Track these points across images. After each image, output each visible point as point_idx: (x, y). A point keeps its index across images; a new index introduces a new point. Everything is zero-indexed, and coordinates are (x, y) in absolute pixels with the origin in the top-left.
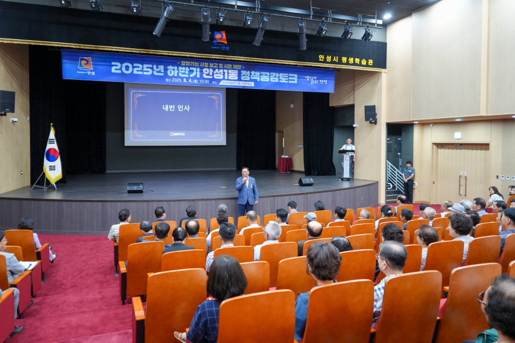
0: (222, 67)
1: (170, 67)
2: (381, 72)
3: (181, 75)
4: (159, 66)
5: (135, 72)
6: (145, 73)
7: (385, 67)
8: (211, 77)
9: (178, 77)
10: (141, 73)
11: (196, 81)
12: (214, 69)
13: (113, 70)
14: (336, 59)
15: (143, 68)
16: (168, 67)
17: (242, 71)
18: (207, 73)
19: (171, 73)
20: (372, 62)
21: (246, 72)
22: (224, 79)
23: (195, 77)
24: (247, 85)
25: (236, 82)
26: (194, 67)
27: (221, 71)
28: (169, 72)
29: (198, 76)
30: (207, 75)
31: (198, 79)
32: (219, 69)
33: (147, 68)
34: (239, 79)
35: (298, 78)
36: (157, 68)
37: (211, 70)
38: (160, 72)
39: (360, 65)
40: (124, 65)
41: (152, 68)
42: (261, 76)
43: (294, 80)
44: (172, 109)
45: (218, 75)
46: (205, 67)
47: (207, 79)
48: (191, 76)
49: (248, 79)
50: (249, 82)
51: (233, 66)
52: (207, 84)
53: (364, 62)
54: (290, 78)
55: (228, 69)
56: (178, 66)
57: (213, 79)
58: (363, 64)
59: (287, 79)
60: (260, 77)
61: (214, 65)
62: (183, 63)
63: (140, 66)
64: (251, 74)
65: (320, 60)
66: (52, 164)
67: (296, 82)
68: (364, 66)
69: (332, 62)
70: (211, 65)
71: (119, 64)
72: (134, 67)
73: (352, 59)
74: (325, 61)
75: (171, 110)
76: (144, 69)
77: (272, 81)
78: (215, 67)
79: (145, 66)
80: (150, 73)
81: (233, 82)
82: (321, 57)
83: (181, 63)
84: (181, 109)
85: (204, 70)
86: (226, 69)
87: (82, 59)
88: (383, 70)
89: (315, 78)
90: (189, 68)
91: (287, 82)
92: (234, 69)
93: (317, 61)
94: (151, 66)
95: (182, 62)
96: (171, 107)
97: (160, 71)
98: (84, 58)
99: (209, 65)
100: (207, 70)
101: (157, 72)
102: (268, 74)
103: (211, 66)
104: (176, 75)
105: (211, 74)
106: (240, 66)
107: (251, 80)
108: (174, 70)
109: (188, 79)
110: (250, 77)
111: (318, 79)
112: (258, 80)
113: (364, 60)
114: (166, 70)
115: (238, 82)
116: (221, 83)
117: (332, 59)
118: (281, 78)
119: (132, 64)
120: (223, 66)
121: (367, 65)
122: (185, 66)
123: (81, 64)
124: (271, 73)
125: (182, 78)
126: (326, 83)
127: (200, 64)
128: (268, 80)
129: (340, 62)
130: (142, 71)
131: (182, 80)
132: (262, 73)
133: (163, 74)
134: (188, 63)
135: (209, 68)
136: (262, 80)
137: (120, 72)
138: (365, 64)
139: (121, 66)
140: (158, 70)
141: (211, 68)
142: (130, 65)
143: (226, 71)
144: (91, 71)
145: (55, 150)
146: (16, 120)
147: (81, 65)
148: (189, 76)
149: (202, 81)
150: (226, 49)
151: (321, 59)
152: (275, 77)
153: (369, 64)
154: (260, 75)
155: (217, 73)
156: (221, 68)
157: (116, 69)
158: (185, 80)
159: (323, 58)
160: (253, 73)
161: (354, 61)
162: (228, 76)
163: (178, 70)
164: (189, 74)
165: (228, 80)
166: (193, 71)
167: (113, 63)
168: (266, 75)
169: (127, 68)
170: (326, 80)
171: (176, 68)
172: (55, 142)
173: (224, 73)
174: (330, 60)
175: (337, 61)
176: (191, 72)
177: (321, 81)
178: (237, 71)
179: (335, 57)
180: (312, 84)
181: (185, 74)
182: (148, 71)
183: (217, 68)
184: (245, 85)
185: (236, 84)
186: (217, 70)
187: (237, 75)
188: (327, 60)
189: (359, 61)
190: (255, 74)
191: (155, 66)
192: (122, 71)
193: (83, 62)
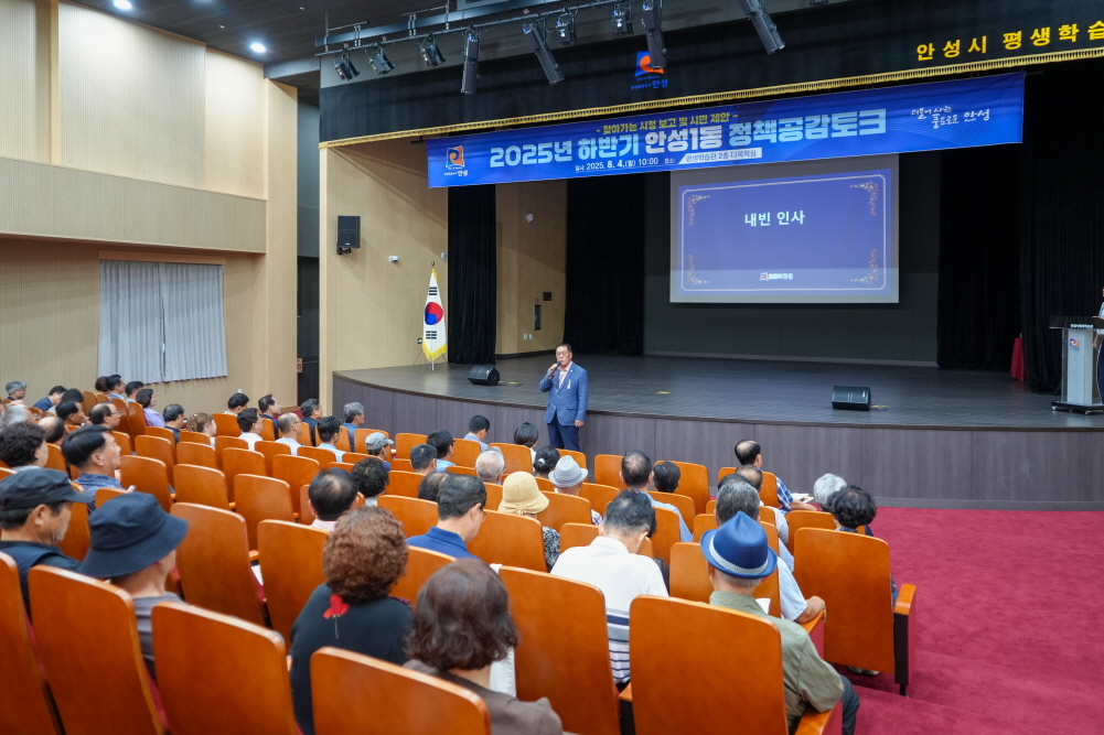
0: (685, 124)
1: (583, 142)
3: (602, 155)
4: (564, 144)
5: (526, 162)
6: (541, 161)
8: (662, 150)
9: (598, 159)
11: (631, 164)
12: (668, 132)
13: (493, 163)
14: (979, 44)
15: (537, 151)
16: (580, 143)
17: (731, 126)
18: (654, 142)
19: (584, 154)
21: (741, 125)
22: (690, 150)
23: (630, 156)
24: (746, 157)
25: (717, 153)
26: (629, 133)
27: (684, 133)
28: (581, 151)
29: (636, 152)
30: (653, 146)
31: (636, 158)
32: (679, 129)
33: (544, 149)
34: (726, 146)
35: (887, 117)
36: (561, 147)
37: (662, 134)
38: (565, 154)
39: (1083, 42)
40: (509, 150)
41: (552, 150)
42: (780, 130)
43: (876, 126)
44: (765, 222)
45: (678, 143)
46: (649, 131)
47: (654, 155)
48: (622, 153)
49: (748, 141)
50: (750, 150)
51: (709, 118)
52: (654, 167)
53: (1098, 31)
54: (862, 123)
55: (699, 127)
56: (598, 136)
57: (667, 154)
59: (855, 126)
60: (778, 134)
61: (668, 123)
62: (607, 129)
63: (533, 148)
64: (753, 129)
65: (920, 58)
66: (433, 328)
67: (882, 130)
68: (1098, 43)
69: (965, 56)
70: (663, 124)
71: (501, 151)
72: (523, 152)
73: (1046, 32)
74: (939, 59)
75: (762, 224)
76: (540, 154)
77: (809, 136)
78: (671, 126)
79: (541, 147)
80: (549, 159)
81: (709, 153)
82: (925, 51)
83: (602, 131)
84: (784, 221)
85: (648, 137)
86: (694, 126)
87: (451, 151)
89: (947, 109)
90: (618, 138)
91: (854, 133)
92: (714, 124)
93: (912, 62)
94: (549, 145)
95: (605, 127)
96: (762, 217)
97: (566, 151)
98: (454, 148)
99: (658, 125)
100: (654, 135)
101: (561, 155)
102: (799, 121)
103: (663, 127)
104: (593, 157)
105: (662, 143)
106: (728, 115)
107: (754, 144)
108: (589, 146)
109: (615, 160)
110: (752, 136)
111: (960, 112)
112: (774, 140)
113: (1099, 23)
114: (575, 148)
115: (723, 152)
116: (684, 161)
117: (965, 46)
118: (835, 127)
119: (521, 147)
120: (689, 121)
122: (610, 135)
123: (449, 160)
124: (808, 119)
125: (605, 161)
126: (987, 119)
127: (639, 126)
128: (799, 137)
129: (997, 49)
130: (537, 157)
131: (606, 165)
132: (781, 122)
133: (569, 159)
134: (616, 128)
135: (657, 131)
136: (782, 138)
137: (502, 164)
139: (505, 154)
140: (562, 151)
141: (662, 130)
142: (517, 150)
143: (694, 132)
144: (463, 169)
145: (437, 305)
146: (395, 258)
147: (450, 163)
148: (618, 154)
149: (642, 162)
150: (660, 85)
151: (926, 55)
152: (820, 125)
154: (778, 127)
155: (674, 140)
156: (684, 127)
157: (496, 161)
158: (610, 164)
159: (931, 50)
160: (758, 125)
161: (1055, 35)
162: (699, 141)
163: (597, 145)
164: (618, 151)
165: (700, 150)
166: (625, 143)
167: (493, 151)
168: (794, 125)
169: (513, 155)
170: (984, 109)
171: (593, 142)
172: (438, 292)
173: (690, 136)
174: (958, 53)
175: (984, 51)
176: (622, 144)
177: (967, 114)
178: (720, 127)
179: (975, 40)
180: (936, 127)
181: (609, 151)
182: (546, 157)
183: (674, 129)
184: (739, 158)
185: (718, 157)
186: (674, 133)
187: (720, 136)
188: (947, 55)
189: (1075, 31)
190: (763, 128)
191: (557, 145)
192: (505, 163)
193: (453, 156)
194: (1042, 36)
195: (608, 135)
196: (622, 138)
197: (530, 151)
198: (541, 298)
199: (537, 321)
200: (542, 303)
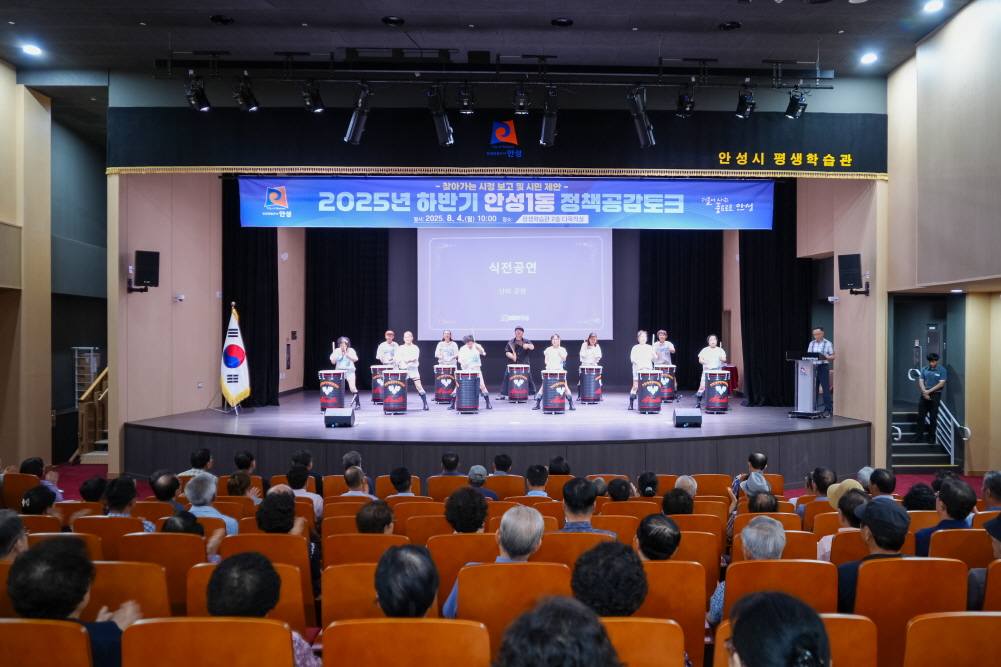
0: (522, 189)
1: (422, 195)
2: (874, 181)
3: (442, 208)
4: (402, 195)
5: (359, 208)
6: (376, 209)
7: (883, 168)
8: (500, 210)
9: (437, 212)
10: (369, 209)
11: (470, 219)
12: (506, 194)
13: (322, 206)
14: (760, 158)
15: (373, 200)
16: (419, 195)
17: (563, 195)
18: (493, 202)
19: (423, 206)
20: (850, 160)
21: (571, 195)
22: (526, 212)
23: (469, 211)
24: (575, 222)
25: (550, 216)
26: (468, 191)
27: (521, 196)
28: (419, 203)
29: (475, 209)
30: (492, 206)
32: (516, 192)
33: (381, 198)
34: (558, 211)
35: (685, 201)
36: (399, 198)
37: (500, 195)
38: (403, 205)
39: (820, 167)
40: (341, 196)
41: (389, 200)
42: (604, 202)
43: (677, 207)
45: (515, 204)
46: (488, 192)
47: (492, 214)
48: (461, 209)
49: (577, 208)
50: (579, 216)
51: (544, 186)
52: (492, 223)
53: (829, 161)
54: (667, 203)
55: (534, 192)
56: (437, 191)
57: (505, 213)
58: (826, 164)
60: (602, 205)
61: (506, 187)
62: (447, 185)
63: (368, 196)
64: (581, 199)
65: (721, 162)
66: (233, 371)
67: (681, 210)
68: (829, 169)
69: (750, 166)
70: (501, 186)
71: (331, 195)
72: (356, 199)
73: (800, 156)
74: (733, 165)
76: (375, 202)
77: (627, 210)
78: (509, 189)
79: (377, 195)
80: (386, 208)
81: (543, 216)
82: (724, 157)
83: (442, 187)
85: (487, 196)
86: (530, 191)
87: (271, 191)
88: (880, 176)
89: (726, 200)
90: (457, 194)
91: (661, 211)
92: (547, 192)
93: (715, 165)
94: (387, 195)
95: (445, 184)
97: (404, 202)
98: (275, 188)
99: (496, 187)
100: (493, 195)
101: (399, 205)
102: (619, 196)
103: (501, 189)
104: (433, 209)
105: (500, 203)
106: (560, 185)
107: (582, 212)
108: (429, 199)
109: (455, 215)
110: (580, 204)
111: (733, 202)
112: (598, 210)
113: (829, 156)
114: (414, 200)
115: (555, 216)
117: (750, 158)
118: (647, 204)
119: (354, 193)
120: (525, 186)
121: (837, 167)
122: (451, 191)
123: (269, 200)
124: (626, 196)
125: (445, 214)
126: (751, 210)
127: (478, 186)
128: (619, 209)
129: (770, 164)
130: (372, 204)
131: (445, 218)
132: (605, 196)
133: (408, 209)
134: (455, 185)
135: (496, 192)
136: (605, 209)
137: (332, 209)
138: (832, 164)
140: (400, 202)
141: (500, 192)
142: (350, 196)
143: (530, 196)
144: (286, 210)
145: (238, 347)
146: (182, 297)
147: (269, 202)
148: (458, 209)
149: (482, 218)
150: (515, 155)
151: (725, 160)
152: (635, 202)
153: (843, 165)
154: (602, 199)
155: (512, 202)
156: (521, 192)
157: (326, 205)
158: (449, 218)
159: (729, 157)
160: (586, 196)
161: (804, 159)
162: (534, 205)
163: (437, 198)
164: (457, 206)
165: (535, 212)
166: (464, 200)
167: (322, 194)
168: (614, 199)
169: (345, 201)
170: (750, 203)
171: (433, 195)
172: (239, 334)
173: (526, 199)
174: (746, 162)
175: (762, 163)
176: (462, 201)
177: (738, 205)
178: (553, 195)
179: (756, 155)
180: (718, 212)
181: (449, 206)
182: (382, 205)
183: (512, 192)
184: (569, 222)
185: (552, 219)
186: (512, 195)
187: (553, 203)
188: (739, 162)
189: (816, 159)
190: (590, 199)
191: (394, 195)
192: (336, 208)
193: (273, 196)
194: (797, 159)
195: (447, 191)
196: (462, 195)
197: (365, 198)
198: (290, 337)
199: (288, 360)
200: (291, 342)
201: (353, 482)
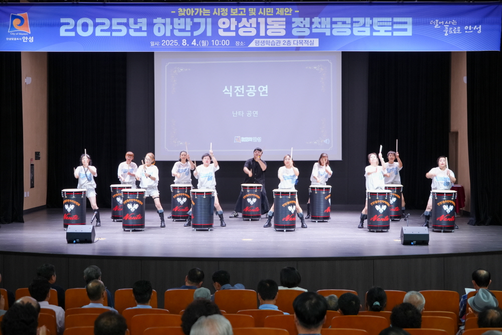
0: (254, 14)
1: (158, 21)
3: (177, 33)
4: (139, 20)
5: (98, 33)
6: (115, 34)
8: (233, 34)
9: (173, 37)
10: (108, 34)
11: (204, 43)
12: (239, 19)
13: (63, 32)
15: (111, 25)
16: (155, 21)
17: (294, 19)
18: (226, 26)
19: (159, 31)
21: (302, 19)
22: (258, 36)
23: (203, 36)
24: (306, 45)
25: (282, 40)
26: (202, 17)
27: (253, 21)
28: (156, 28)
29: (209, 34)
30: (225, 30)
32: (248, 17)
33: (119, 24)
34: (289, 35)
35: (414, 24)
36: (136, 23)
37: (233, 20)
38: (140, 30)
40: (81, 21)
41: (127, 25)
42: (334, 26)
43: (405, 30)
45: (247, 29)
46: (221, 17)
47: (226, 38)
48: (196, 33)
49: (307, 32)
50: (309, 40)
51: (275, 11)
52: (226, 47)
54: (395, 27)
55: (266, 17)
56: (173, 17)
57: (238, 37)
60: (332, 29)
61: (239, 12)
62: (182, 11)
63: (107, 21)
64: (312, 23)
67: (409, 33)
70: (234, 11)
71: (71, 21)
72: (95, 25)
76: (114, 28)
77: (356, 33)
78: (241, 14)
79: (115, 21)
80: (123, 33)
81: (275, 40)
83: (177, 12)
85: (221, 21)
86: (262, 16)
87: (14, 17)
89: (454, 22)
90: (192, 20)
91: (389, 34)
92: (279, 16)
94: (124, 20)
95: (180, 9)
97: (141, 28)
98: (18, 15)
99: (229, 12)
100: (226, 20)
101: (136, 30)
102: (348, 20)
103: (234, 14)
104: (168, 34)
105: (233, 28)
106: (291, 10)
107: (312, 35)
108: (164, 24)
109: (189, 39)
110: (310, 28)
111: (461, 24)
112: (328, 34)
114: (151, 25)
115: (287, 40)
116: (253, 45)
118: (376, 28)
119: (93, 18)
120: (257, 11)
122: (186, 17)
123: (12, 25)
124: (355, 19)
125: (180, 39)
126: (479, 32)
127: (212, 11)
128: (348, 33)
130: (110, 30)
131: (180, 42)
132: (334, 19)
133: (145, 34)
134: (190, 11)
135: (229, 17)
136: (335, 33)
137: (72, 34)
139: (76, 25)
140: (137, 27)
141: (233, 17)
142: (89, 21)
143: (262, 20)
144: (29, 36)
147: (13, 28)
148: (192, 34)
149: (216, 43)
152: (364, 25)
154: (332, 23)
155: (244, 26)
156: (253, 16)
157: (67, 30)
158: (184, 42)
160: (316, 20)
162: (266, 29)
163: (172, 23)
164: (192, 31)
165: (267, 36)
166: (199, 25)
167: (63, 20)
168: (344, 23)
169: (85, 26)
170: (478, 24)
171: (168, 20)
173: (258, 24)
176: (196, 26)
177: (466, 28)
178: (284, 19)
180: (446, 34)
181: (184, 30)
183: (244, 17)
184: (299, 46)
185: (282, 43)
186: (244, 20)
187: (284, 27)
190: (320, 23)
191: (131, 21)
192: (76, 33)
193: (16, 22)
195: (182, 17)
196: (196, 20)
198: (34, 157)
199: (32, 180)
200: (35, 162)
201: (94, 295)
